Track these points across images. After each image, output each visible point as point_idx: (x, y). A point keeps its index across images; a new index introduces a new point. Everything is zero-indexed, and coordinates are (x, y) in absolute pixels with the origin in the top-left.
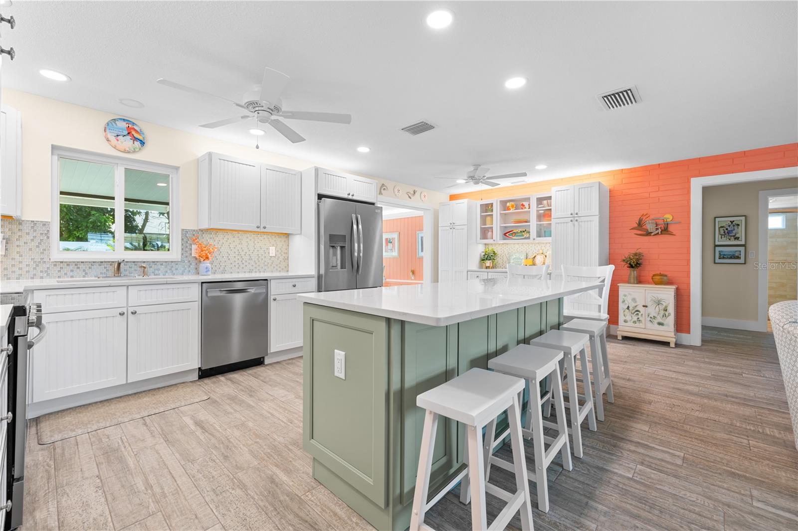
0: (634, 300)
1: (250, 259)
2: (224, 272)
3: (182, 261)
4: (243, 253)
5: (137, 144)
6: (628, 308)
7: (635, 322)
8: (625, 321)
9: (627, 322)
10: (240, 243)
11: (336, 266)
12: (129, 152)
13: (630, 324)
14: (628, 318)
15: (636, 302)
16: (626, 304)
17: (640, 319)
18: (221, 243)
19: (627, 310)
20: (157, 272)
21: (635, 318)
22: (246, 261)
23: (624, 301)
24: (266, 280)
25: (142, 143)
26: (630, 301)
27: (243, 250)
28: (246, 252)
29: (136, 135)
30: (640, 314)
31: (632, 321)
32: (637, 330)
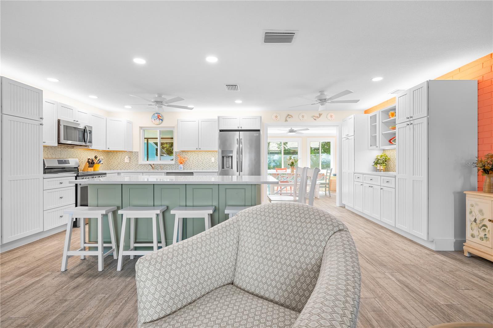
0: (481, 211)
1: (202, 163)
2: (191, 169)
3: (175, 164)
4: (199, 161)
5: (161, 121)
6: (475, 220)
7: (481, 239)
8: (473, 236)
9: (474, 237)
10: (198, 156)
11: (229, 167)
12: (158, 125)
13: (477, 240)
14: (475, 233)
15: (483, 214)
16: (473, 216)
17: (487, 236)
18: (190, 156)
19: (474, 223)
20: (167, 169)
21: (482, 235)
22: (200, 164)
23: (471, 212)
24: (193, 173)
25: (162, 120)
26: (477, 213)
27: (199, 160)
28: (200, 160)
29: (160, 118)
30: (487, 230)
31: (479, 237)
32: (483, 249)
